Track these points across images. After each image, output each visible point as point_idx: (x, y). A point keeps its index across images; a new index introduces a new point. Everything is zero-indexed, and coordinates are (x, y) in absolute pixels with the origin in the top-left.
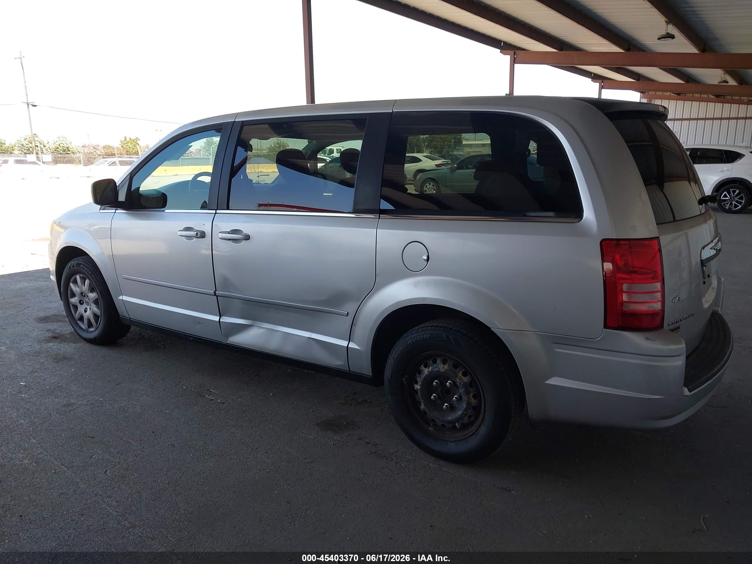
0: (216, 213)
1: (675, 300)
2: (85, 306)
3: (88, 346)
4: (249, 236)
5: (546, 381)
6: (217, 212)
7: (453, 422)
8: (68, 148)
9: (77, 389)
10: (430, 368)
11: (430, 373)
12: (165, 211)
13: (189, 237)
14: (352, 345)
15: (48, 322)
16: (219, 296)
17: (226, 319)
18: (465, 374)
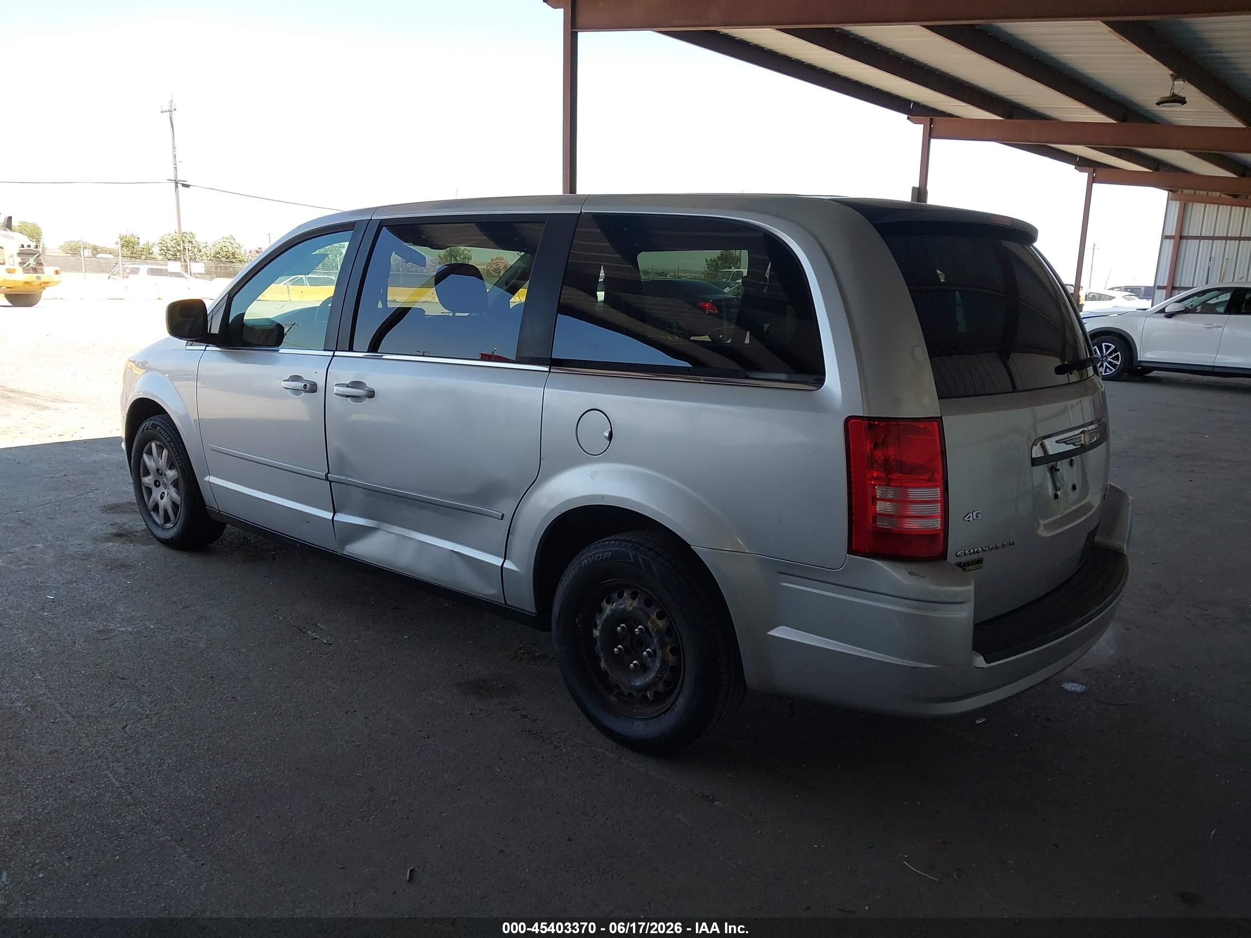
0: (334, 356)
1: (969, 517)
2: (162, 489)
3: (162, 549)
4: (374, 391)
5: (769, 631)
6: (335, 354)
7: (642, 689)
8: (233, 254)
9: (124, 610)
10: (614, 605)
11: (614, 611)
12: (280, 352)
13: (296, 391)
14: (508, 565)
15: (117, 513)
16: (333, 482)
17: (341, 517)
18: (660, 616)
